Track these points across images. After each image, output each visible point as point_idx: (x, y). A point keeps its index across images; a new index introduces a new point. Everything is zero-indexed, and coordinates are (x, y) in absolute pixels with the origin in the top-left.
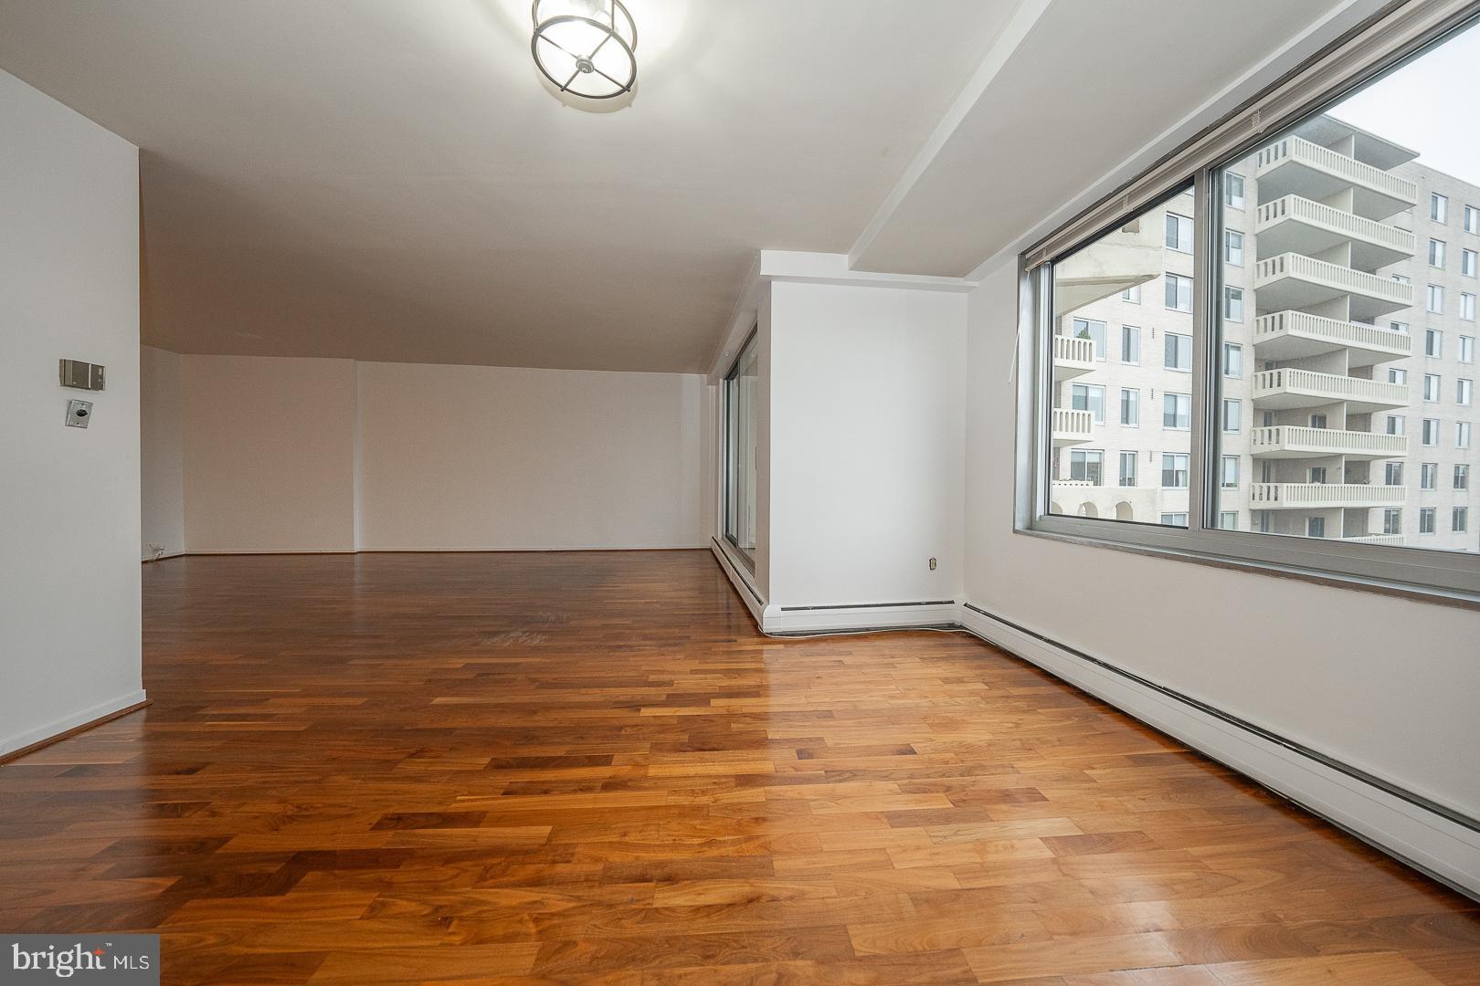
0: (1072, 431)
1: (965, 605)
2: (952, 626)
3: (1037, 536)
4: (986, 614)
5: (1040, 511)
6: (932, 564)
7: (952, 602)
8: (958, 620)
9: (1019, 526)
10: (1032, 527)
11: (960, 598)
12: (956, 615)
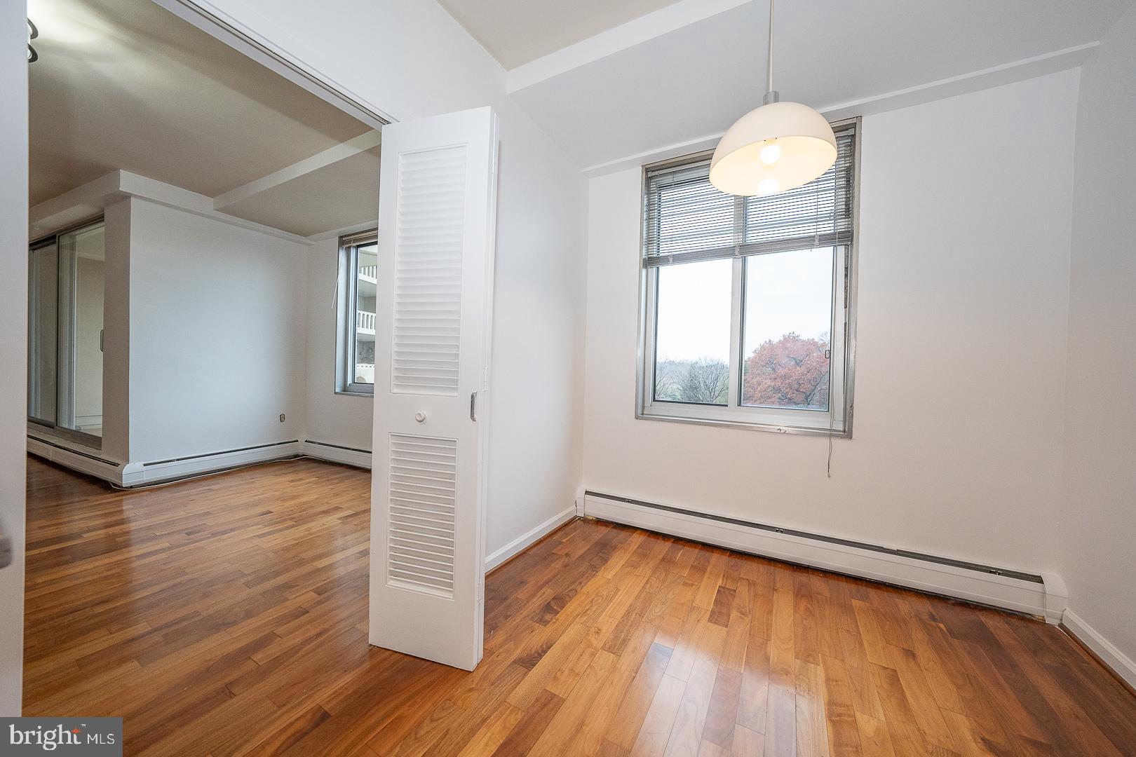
0: (367, 327)
1: (306, 441)
2: (297, 456)
3: (350, 395)
4: (319, 444)
5: (350, 381)
6: (282, 418)
7: (297, 441)
8: (301, 452)
9: (338, 390)
10: (345, 389)
11: (302, 439)
12: (301, 448)
